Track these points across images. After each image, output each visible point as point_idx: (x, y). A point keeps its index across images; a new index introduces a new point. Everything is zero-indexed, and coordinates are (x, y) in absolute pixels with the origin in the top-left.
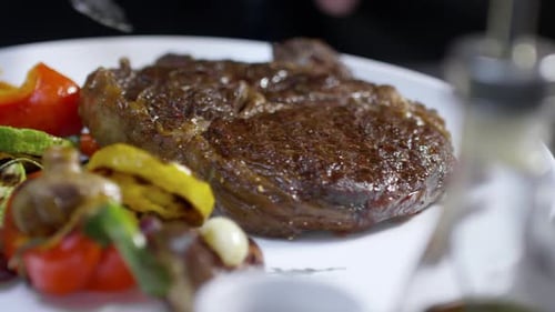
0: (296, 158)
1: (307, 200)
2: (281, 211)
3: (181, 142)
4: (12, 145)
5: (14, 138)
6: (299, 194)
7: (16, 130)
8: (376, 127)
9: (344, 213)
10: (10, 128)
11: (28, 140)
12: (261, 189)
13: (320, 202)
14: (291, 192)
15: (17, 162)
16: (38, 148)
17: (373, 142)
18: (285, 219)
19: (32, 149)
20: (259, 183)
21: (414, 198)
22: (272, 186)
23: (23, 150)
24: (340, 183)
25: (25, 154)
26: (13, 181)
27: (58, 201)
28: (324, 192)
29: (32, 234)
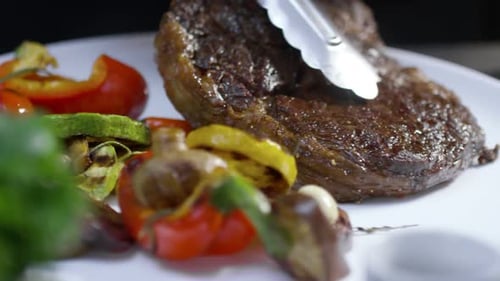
0: (358, 133)
1: (375, 171)
2: (351, 181)
3: (252, 123)
4: (101, 130)
5: (102, 123)
6: (367, 165)
7: (104, 117)
8: (415, 102)
9: (404, 180)
10: (98, 115)
11: (114, 125)
12: (333, 162)
13: (385, 171)
14: (360, 164)
15: (107, 145)
16: (123, 132)
17: (416, 117)
18: (354, 188)
19: (118, 133)
20: (332, 158)
21: (457, 166)
22: (343, 158)
23: (112, 134)
24: (400, 155)
25: (111, 138)
26: (109, 163)
27: (175, 175)
28: (388, 162)
29: (153, 206)
